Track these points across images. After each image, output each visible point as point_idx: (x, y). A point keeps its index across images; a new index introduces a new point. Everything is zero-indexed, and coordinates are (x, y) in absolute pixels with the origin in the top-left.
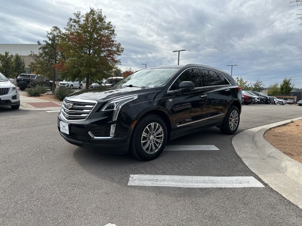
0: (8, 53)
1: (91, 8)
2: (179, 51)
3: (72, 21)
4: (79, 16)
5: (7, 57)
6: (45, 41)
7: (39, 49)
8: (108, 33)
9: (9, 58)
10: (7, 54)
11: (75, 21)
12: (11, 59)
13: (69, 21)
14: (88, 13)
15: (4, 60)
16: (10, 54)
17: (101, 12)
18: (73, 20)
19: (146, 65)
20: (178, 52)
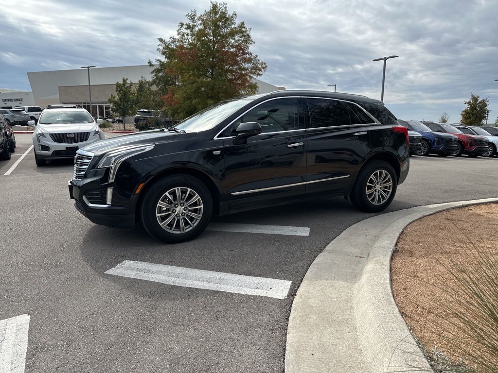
0: (127, 79)
1: (214, 3)
2: (385, 59)
3: (185, 27)
4: (194, 18)
5: (126, 87)
6: (158, 60)
7: (151, 73)
8: (240, 40)
9: (127, 87)
10: (124, 81)
11: (189, 27)
12: (130, 88)
13: (179, 28)
14: (207, 11)
15: (121, 90)
16: (128, 82)
17: (226, 7)
18: (186, 25)
19: (335, 86)
20: (383, 61)
